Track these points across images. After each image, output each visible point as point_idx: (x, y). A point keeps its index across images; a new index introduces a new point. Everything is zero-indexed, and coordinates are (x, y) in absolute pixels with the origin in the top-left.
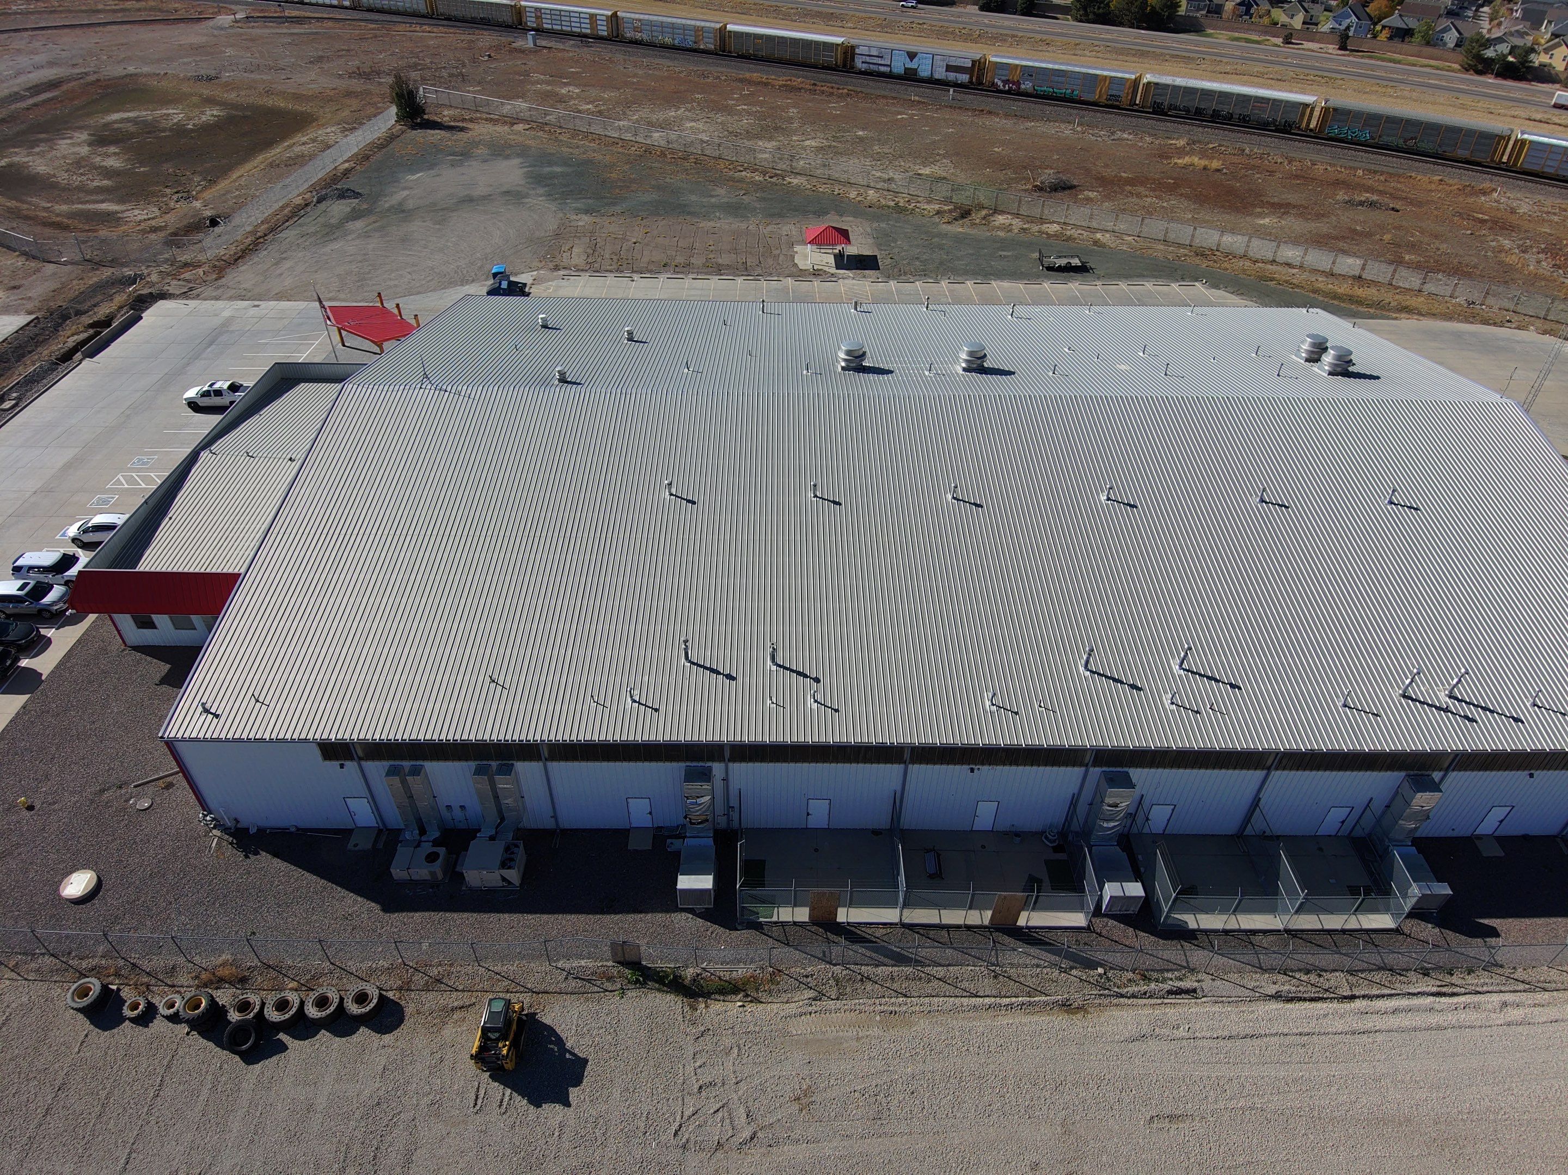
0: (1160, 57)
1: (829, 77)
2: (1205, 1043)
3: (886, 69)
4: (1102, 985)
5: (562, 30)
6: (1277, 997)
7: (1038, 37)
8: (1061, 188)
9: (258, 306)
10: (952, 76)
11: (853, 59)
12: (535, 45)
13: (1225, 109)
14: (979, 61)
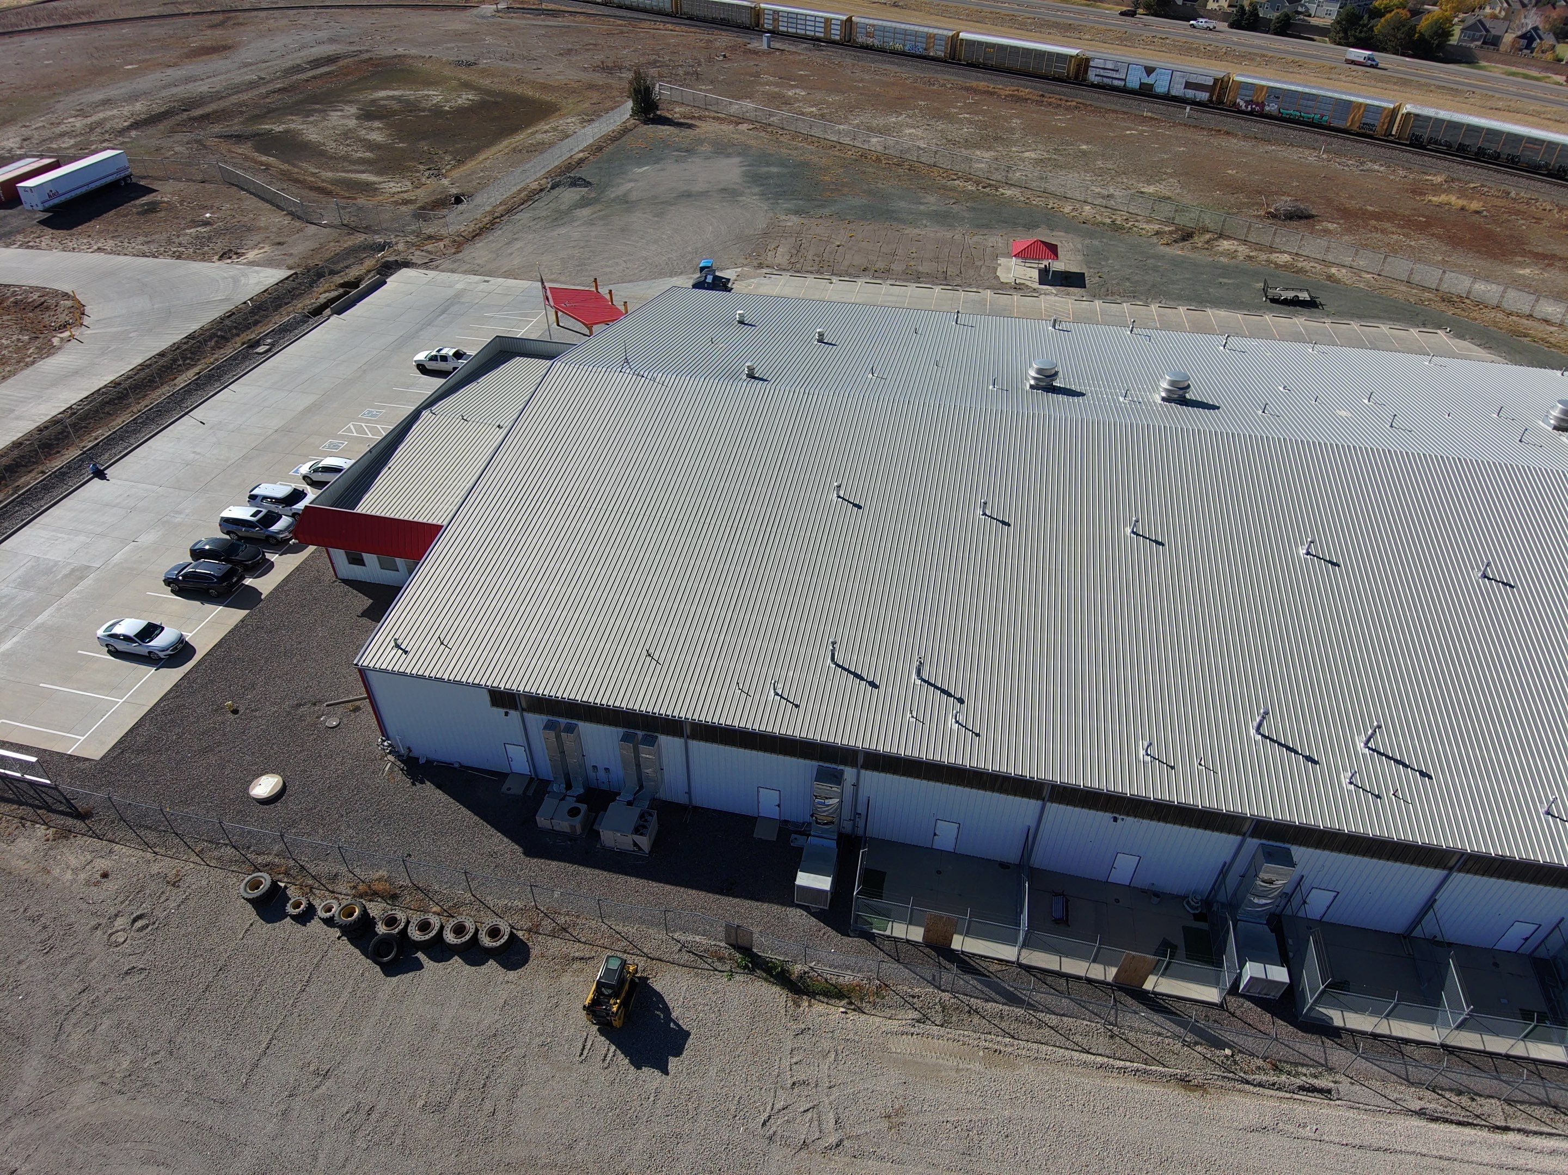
0: (1424, 87)
1: (1058, 88)
2: (1332, 1148)
3: (1121, 83)
4: (1228, 1067)
5: (796, 33)
6: (1421, 1113)
7: (1290, 58)
8: (1297, 216)
9: (487, 281)
10: (1190, 93)
11: (1086, 71)
12: (769, 47)
13: (1492, 148)
14: (1222, 80)
